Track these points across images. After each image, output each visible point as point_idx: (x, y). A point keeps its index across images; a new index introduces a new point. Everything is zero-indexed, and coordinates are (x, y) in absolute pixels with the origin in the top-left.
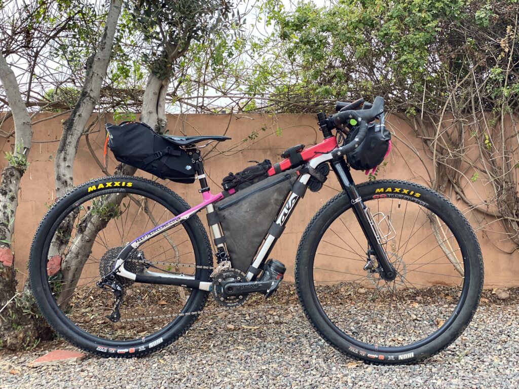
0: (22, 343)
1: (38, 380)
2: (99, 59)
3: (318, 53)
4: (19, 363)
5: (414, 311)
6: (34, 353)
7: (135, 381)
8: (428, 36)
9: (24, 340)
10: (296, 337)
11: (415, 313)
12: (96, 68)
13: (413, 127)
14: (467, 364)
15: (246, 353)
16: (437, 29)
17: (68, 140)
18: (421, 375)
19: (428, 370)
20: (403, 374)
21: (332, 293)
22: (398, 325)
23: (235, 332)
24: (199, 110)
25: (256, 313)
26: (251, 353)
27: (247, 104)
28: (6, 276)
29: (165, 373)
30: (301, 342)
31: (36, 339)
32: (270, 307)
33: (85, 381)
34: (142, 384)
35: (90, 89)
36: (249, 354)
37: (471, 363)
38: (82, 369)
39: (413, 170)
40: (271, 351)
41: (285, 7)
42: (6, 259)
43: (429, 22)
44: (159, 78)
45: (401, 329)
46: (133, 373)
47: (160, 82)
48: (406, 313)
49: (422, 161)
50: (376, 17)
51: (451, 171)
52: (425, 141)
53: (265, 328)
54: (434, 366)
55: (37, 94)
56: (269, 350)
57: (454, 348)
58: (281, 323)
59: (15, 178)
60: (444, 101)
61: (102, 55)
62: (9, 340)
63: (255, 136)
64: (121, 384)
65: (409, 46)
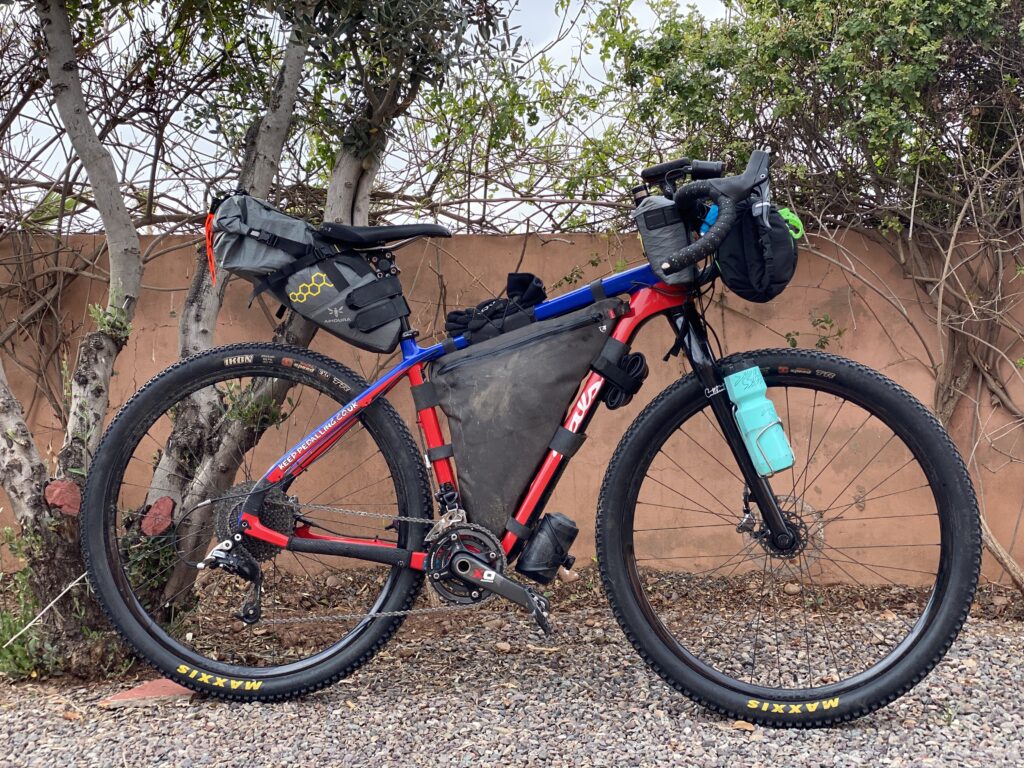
0: (99, 665)
1: (111, 732)
2: (268, 127)
3: (697, 109)
4: (86, 701)
5: (882, 626)
6: (120, 685)
7: (290, 740)
8: (921, 71)
9: (103, 659)
10: (625, 668)
11: (883, 630)
12: (263, 144)
13: (896, 257)
14: (965, 730)
15: (520, 695)
16: (939, 57)
17: (206, 282)
18: (863, 748)
19: (880, 739)
20: (827, 745)
21: (731, 592)
22: (843, 654)
23: (510, 656)
24: (476, 227)
25: (560, 623)
26: (528, 695)
27: (569, 215)
28: (68, 535)
29: (351, 726)
30: (634, 677)
31: (126, 657)
32: (592, 611)
33: (197, 736)
34: (302, 745)
35: (249, 185)
36: (524, 697)
37: (975, 728)
38: (197, 715)
39: (899, 344)
40: (569, 694)
41: (637, 22)
42: (66, 501)
43: (924, 43)
44: (356, 155)
45: (847, 660)
46: (291, 725)
47: (358, 163)
48: (864, 631)
49: (911, 324)
50: (817, 36)
51: (979, 347)
52: (924, 285)
53: (570, 651)
54: (895, 732)
55: (177, 204)
56: (564, 691)
57: (947, 699)
58: (607, 643)
59: (104, 353)
60: (960, 204)
61: (274, 119)
62: (75, 659)
63: (578, 276)
64: (262, 744)
65: (882, 91)
